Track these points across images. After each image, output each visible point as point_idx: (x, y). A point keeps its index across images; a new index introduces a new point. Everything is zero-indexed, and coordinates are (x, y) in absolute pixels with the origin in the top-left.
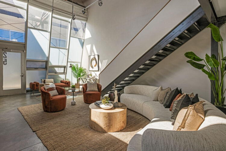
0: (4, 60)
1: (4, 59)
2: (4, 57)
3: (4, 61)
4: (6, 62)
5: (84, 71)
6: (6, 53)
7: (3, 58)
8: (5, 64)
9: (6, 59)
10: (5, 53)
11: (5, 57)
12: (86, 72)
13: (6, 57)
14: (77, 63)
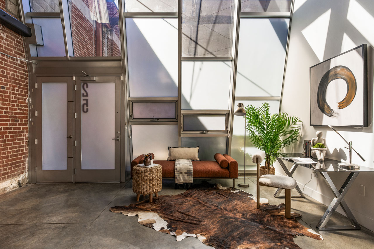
0: (83, 102)
1: (84, 100)
2: (83, 96)
3: (84, 105)
4: (87, 106)
5: (289, 129)
6: (87, 87)
7: (83, 98)
8: (85, 110)
9: (87, 100)
10: (85, 86)
11: (85, 94)
12: (296, 132)
13: (87, 96)
14: (264, 102)
